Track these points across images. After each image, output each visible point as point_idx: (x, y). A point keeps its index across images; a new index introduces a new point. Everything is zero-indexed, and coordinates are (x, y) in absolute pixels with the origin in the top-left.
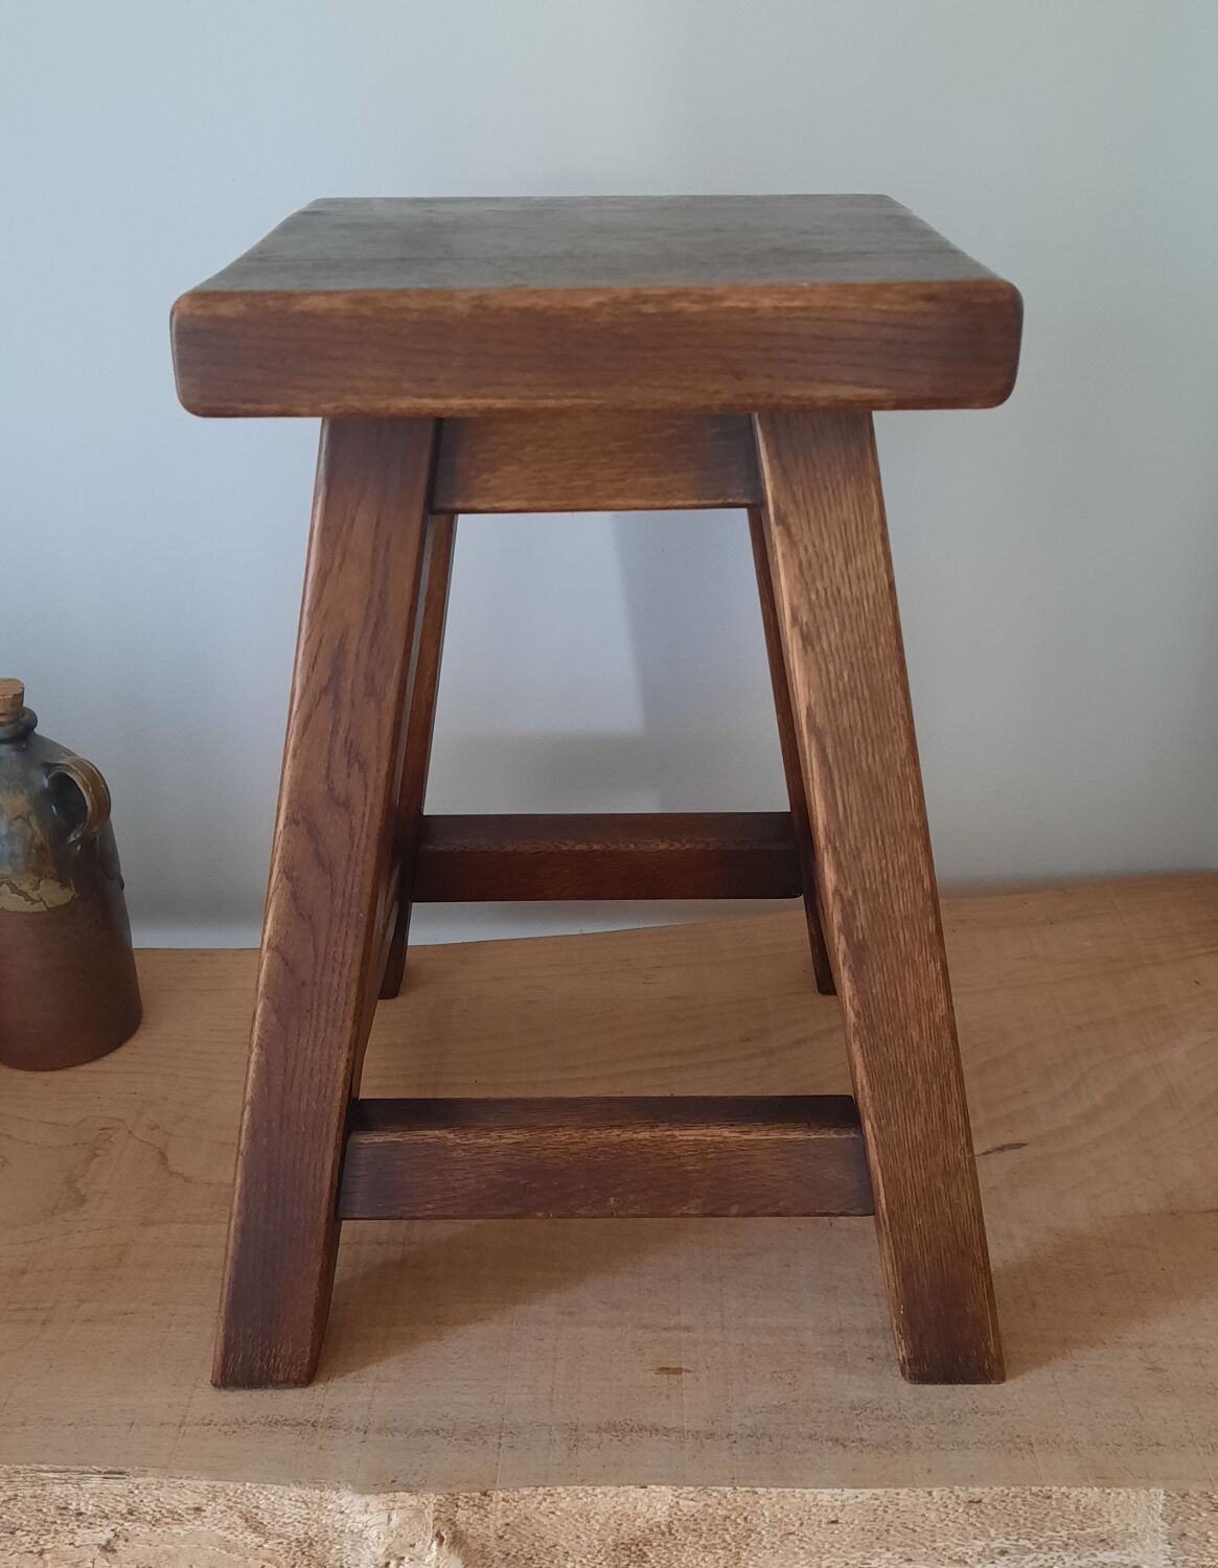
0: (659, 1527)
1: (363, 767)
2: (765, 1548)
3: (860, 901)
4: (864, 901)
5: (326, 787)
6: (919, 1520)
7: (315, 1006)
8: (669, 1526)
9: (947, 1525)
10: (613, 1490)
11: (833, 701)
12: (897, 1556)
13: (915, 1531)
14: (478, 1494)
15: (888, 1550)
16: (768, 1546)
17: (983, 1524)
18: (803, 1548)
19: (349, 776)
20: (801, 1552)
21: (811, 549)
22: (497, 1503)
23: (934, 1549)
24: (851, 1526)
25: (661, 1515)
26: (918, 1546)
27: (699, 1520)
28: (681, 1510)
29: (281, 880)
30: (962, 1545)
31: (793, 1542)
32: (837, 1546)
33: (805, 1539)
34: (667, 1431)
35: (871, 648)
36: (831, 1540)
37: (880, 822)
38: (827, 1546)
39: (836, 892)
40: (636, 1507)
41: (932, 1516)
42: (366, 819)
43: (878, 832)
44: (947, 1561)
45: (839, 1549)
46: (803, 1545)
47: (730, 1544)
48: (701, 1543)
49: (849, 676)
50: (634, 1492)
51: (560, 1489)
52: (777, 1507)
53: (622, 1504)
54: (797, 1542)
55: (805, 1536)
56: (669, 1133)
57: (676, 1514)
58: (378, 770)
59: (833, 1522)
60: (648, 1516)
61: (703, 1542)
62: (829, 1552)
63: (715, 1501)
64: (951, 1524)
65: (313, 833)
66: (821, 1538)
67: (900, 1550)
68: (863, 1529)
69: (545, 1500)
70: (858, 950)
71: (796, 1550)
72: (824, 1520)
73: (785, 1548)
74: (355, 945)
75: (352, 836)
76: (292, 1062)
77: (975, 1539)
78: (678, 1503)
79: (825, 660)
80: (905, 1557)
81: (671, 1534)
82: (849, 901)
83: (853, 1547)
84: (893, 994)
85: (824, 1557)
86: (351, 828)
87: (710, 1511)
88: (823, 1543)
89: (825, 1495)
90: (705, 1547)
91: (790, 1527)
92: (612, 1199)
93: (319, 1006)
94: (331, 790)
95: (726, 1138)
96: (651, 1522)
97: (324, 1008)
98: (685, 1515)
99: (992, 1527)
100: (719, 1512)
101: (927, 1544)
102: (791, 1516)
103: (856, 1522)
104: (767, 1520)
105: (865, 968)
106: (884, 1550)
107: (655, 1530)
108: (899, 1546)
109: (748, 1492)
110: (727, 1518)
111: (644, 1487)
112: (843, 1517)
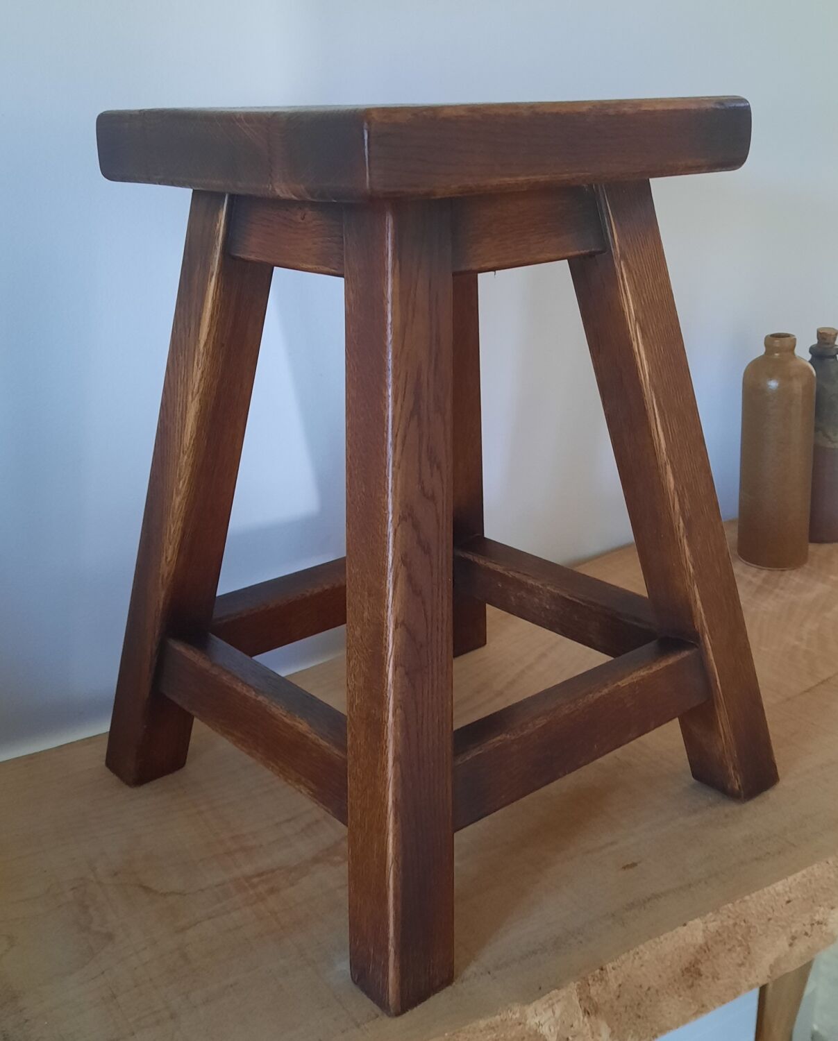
0: (701, 948)
2: (760, 935)
4: (687, 491)
8: (706, 944)
10: (668, 935)
11: (659, 367)
12: (827, 908)
14: (598, 971)
15: (821, 906)
16: (762, 933)
18: (779, 926)
22: (611, 972)
24: (798, 900)
25: (700, 938)
27: (721, 934)
28: (710, 931)
31: (773, 924)
33: (778, 919)
36: (791, 914)
38: (791, 918)
39: (675, 489)
40: (685, 940)
45: (797, 917)
46: (779, 923)
47: (742, 942)
49: (663, 349)
50: (681, 930)
51: (641, 947)
52: (758, 905)
53: (678, 941)
54: (775, 923)
55: (778, 917)
57: (708, 935)
59: (789, 902)
60: (694, 943)
61: (728, 947)
62: (794, 922)
63: (726, 916)
65: (416, 526)
66: (786, 915)
67: (826, 903)
68: (804, 899)
69: (635, 958)
71: (776, 928)
72: (785, 903)
73: (771, 931)
78: (707, 927)
80: (830, 907)
81: (709, 950)
82: (681, 493)
85: (792, 926)
87: (725, 924)
89: (779, 886)
90: (730, 950)
94: (423, 489)
96: (696, 947)
98: (713, 933)
100: (731, 923)
102: (767, 908)
103: (800, 896)
104: (756, 916)
106: (819, 907)
107: (700, 950)
108: (825, 901)
109: (741, 902)
110: (735, 924)
111: (685, 925)
112: (792, 896)
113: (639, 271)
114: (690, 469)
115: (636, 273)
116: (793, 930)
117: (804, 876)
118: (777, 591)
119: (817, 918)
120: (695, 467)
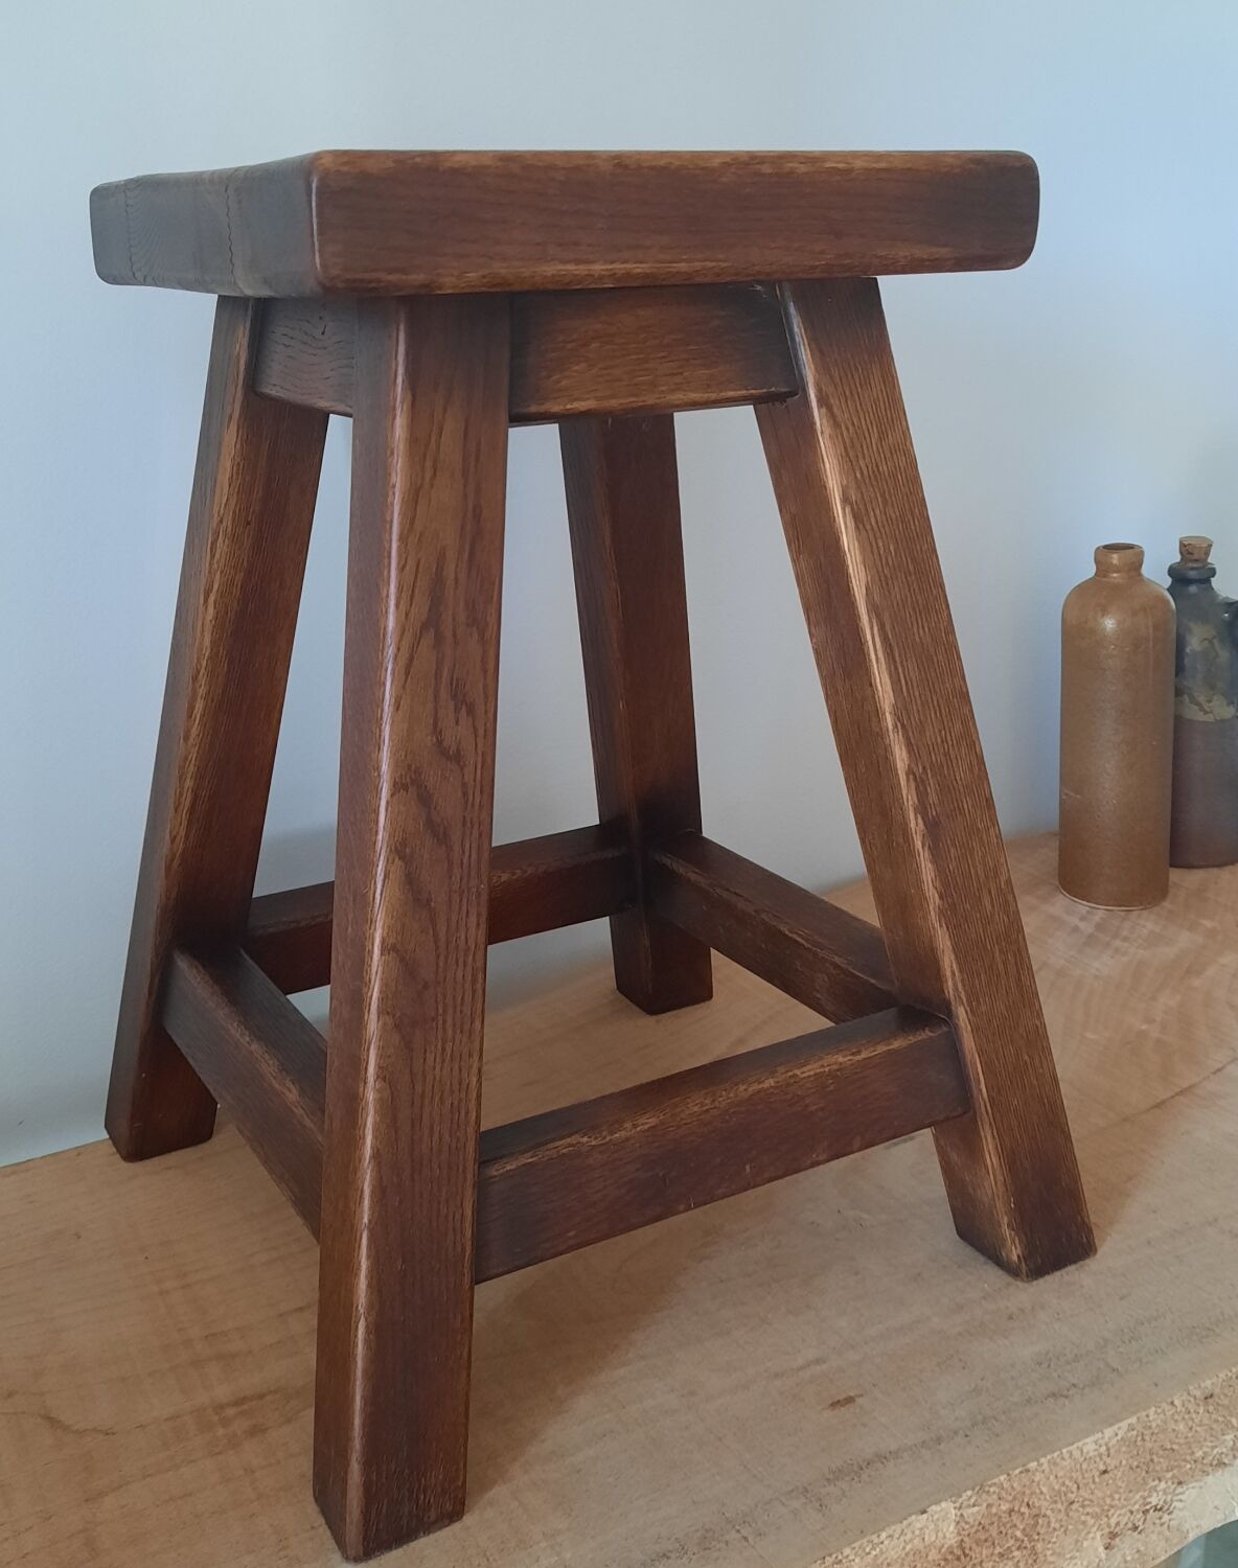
0: (951, 1553)
1: (471, 711)
2: (1055, 1529)
3: (930, 776)
4: (932, 776)
5: (435, 740)
6: (1172, 1435)
7: (441, 1011)
8: (960, 1545)
9: (1196, 1431)
10: (898, 1528)
12: (1170, 1483)
13: (1173, 1450)
15: (1160, 1480)
16: (1057, 1526)
17: (1224, 1416)
18: (1088, 1514)
19: (457, 723)
20: (1089, 1518)
23: (1195, 1461)
24: (1121, 1469)
25: (950, 1535)
26: (1183, 1464)
27: (987, 1527)
28: (967, 1523)
29: (393, 861)
30: (1216, 1447)
31: (1077, 1510)
32: (1117, 1496)
33: (1087, 1503)
36: (1108, 1493)
38: (1108, 1501)
39: (910, 772)
40: (924, 1539)
41: (1181, 1426)
42: (479, 772)
43: (935, 703)
44: (1210, 1469)
45: (1120, 1499)
46: (1088, 1510)
47: (1023, 1541)
48: (996, 1552)
49: (894, 550)
50: (918, 1521)
51: (847, 1551)
52: (1052, 1477)
53: (911, 1540)
54: (1081, 1509)
55: (1085, 1499)
57: (964, 1530)
58: (486, 711)
59: (1105, 1472)
60: (938, 1544)
61: (998, 1550)
62: (1112, 1507)
63: (995, 1497)
64: (1199, 1429)
65: (425, 799)
66: (1100, 1494)
67: (1170, 1475)
68: (1131, 1468)
70: (933, 828)
71: (1083, 1518)
72: (1098, 1473)
73: (1073, 1522)
75: (465, 794)
76: (419, 1089)
77: (1223, 1435)
78: (962, 1515)
79: (873, 534)
80: (1176, 1481)
81: (966, 1555)
82: (920, 778)
83: (1131, 1491)
84: (967, 868)
85: (1110, 1514)
86: (464, 785)
87: (994, 1510)
88: (1103, 1499)
90: (1001, 1555)
91: (1070, 1495)
93: (445, 1011)
94: (440, 742)
96: (943, 1550)
97: (450, 1011)
98: (972, 1526)
99: (1232, 1416)
100: (1003, 1508)
101: (1188, 1458)
102: (1067, 1482)
103: (1124, 1462)
104: (1048, 1497)
105: (944, 841)
106: (1157, 1482)
107: (950, 1557)
108: (1167, 1471)
109: (1021, 1472)
110: (1011, 1512)
111: (924, 1512)
112: (1112, 1463)
113: (853, 424)
114: (939, 740)
115: (848, 429)
116: (1113, 1521)
117: (1131, 1428)
118: (1117, 943)
119: (1154, 1500)
120: (949, 738)
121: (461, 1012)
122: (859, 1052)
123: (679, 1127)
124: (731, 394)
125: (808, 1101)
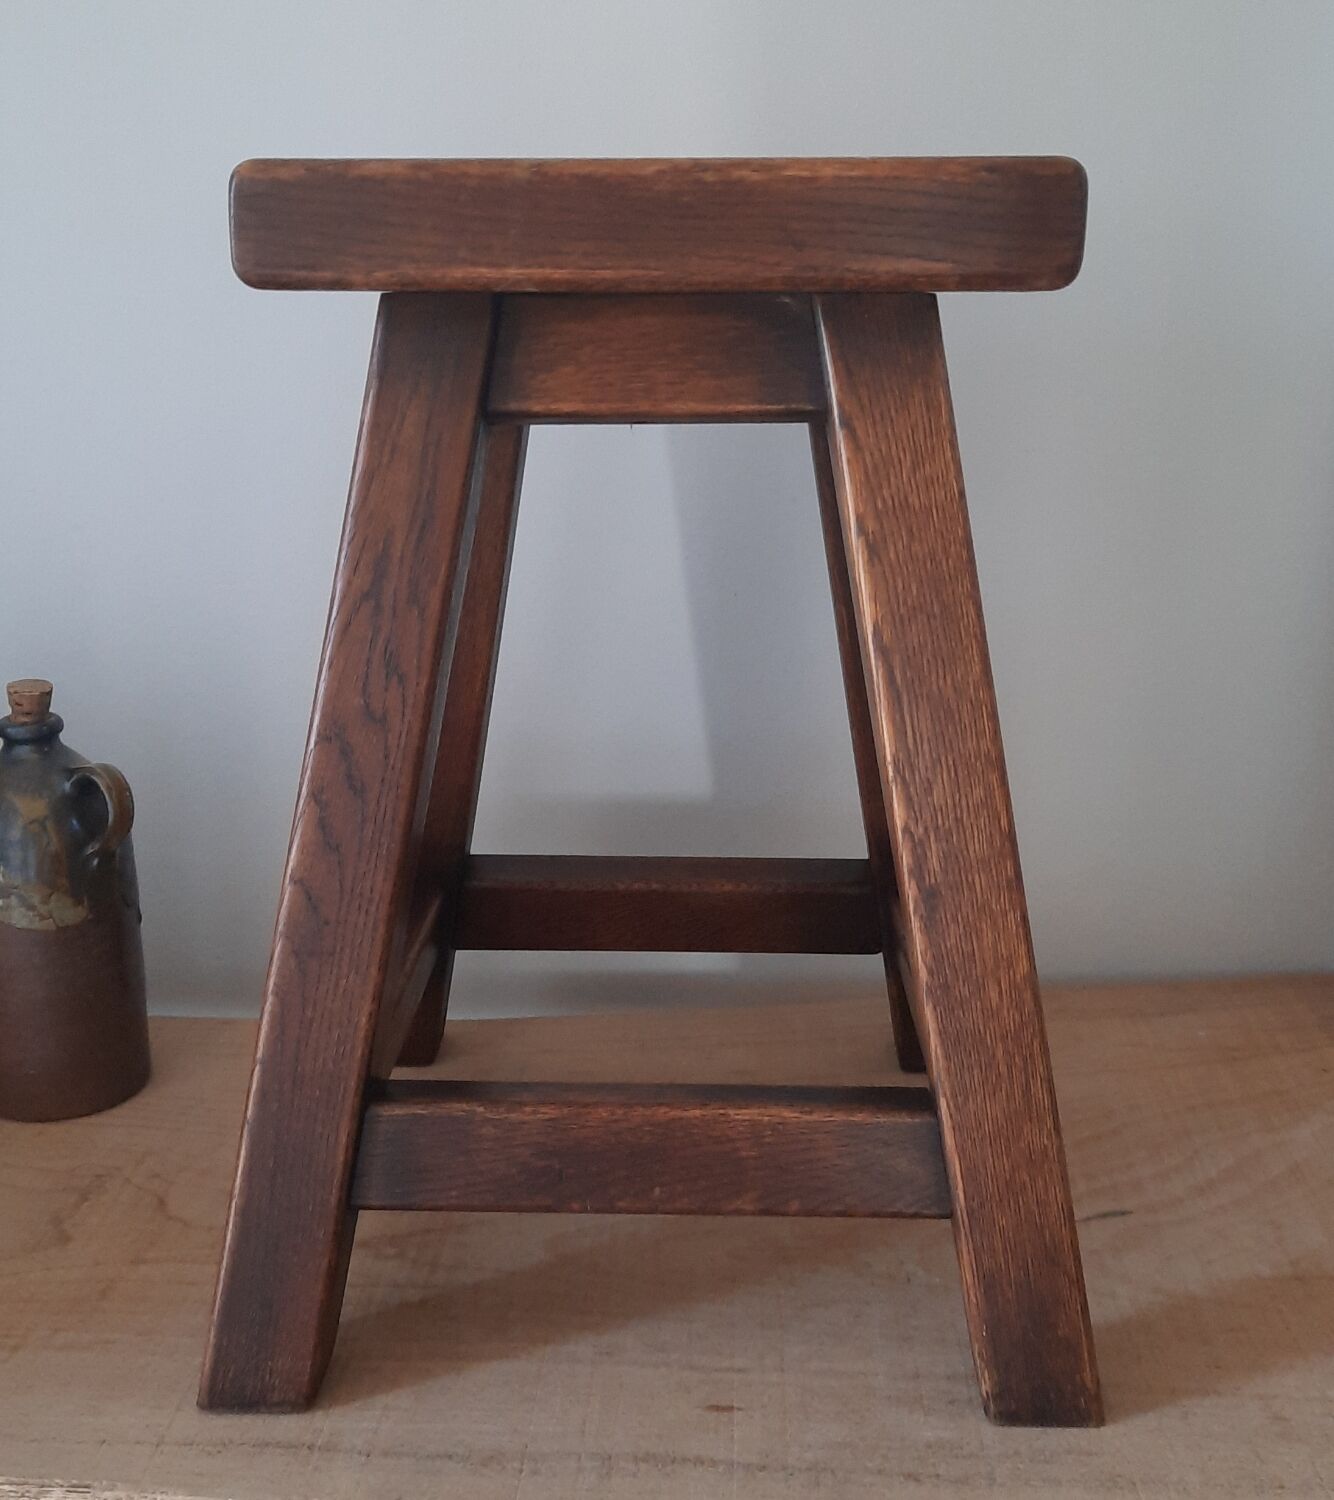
1: (402, 679)
3: (932, 838)
4: (936, 840)
5: (362, 702)
7: (338, 949)
11: (901, 617)
21: (877, 454)
29: (309, 803)
34: (714, 1463)
35: (941, 563)
37: (953, 750)
39: (906, 830)
42: (403, 739)
43: (951, 763)
49: (917, 589)
56: (722, 1111)
58: (418, 684)
65: (346, 752)
70: (930, 896)
74: (385, 880)
75: (386, 757)
76: (309, 1014)
79: (893, 572)
82: (920, 840)
84: (970, 948)
86: (386, 748)
92: (657, 1191)
93: (342, 949)
94: (367, 705)
95: (785, 1118)
97: (348, 951)
105: (938, 916)
113: (880, 451)
114: (951, 804)
120: (964, 803)
121: (358, 954)
122: (811, 1113)
123: (583, 1127)
124: (741, 408)
125: (738, 1144)
